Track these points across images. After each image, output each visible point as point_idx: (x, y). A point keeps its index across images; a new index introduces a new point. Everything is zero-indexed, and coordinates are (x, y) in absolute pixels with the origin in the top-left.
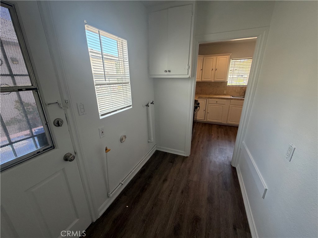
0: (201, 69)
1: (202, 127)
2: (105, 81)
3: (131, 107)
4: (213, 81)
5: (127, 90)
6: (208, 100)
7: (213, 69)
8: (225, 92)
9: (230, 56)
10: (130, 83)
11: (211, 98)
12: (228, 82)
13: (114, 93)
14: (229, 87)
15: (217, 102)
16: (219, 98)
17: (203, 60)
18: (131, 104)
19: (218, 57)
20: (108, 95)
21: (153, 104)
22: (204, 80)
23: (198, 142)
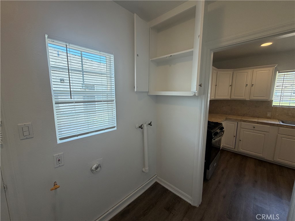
0: (230, 84)
1: (231, 158)
2: (71, 98)
3: (115, 129)
4: (249, 100)
5: (109, 109)
6: (239, 123)
7: (247, 85)
8: (269, 115)
9: (274, 68)
10: (115, 101)
11: (244, 121)
12: (274, 101)
13: (85, 113)
14: (276, 107)
15: (254, 127)
16: (258, 123)
17: (233, 75)
18: (115, 125)
19: (255, 70)
20: (75, 114)
21: (151, 125)
22: (233, 97)
23: (220, 183)
